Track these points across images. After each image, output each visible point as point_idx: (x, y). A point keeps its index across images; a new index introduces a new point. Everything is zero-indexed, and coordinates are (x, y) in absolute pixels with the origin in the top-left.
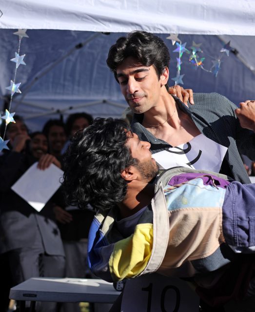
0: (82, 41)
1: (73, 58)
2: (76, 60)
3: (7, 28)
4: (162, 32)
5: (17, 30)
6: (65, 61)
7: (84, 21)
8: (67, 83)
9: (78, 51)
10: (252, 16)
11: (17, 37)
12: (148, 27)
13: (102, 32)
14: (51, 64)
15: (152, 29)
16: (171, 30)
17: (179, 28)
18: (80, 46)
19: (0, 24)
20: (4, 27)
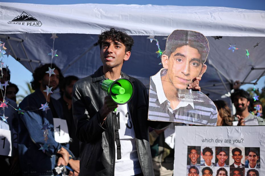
1: (92, 52)
3: (45, 33)
4: (144, 35)
6: (87, 54)
7: (94, 28)
8: (89, 68)
9: (95, 47)
10: (201, 24)
12: (135, 31)
15: (137, 33)
16: (149, 33)
17: (154, 32)
19: (40, 30)
20: (42, 32)
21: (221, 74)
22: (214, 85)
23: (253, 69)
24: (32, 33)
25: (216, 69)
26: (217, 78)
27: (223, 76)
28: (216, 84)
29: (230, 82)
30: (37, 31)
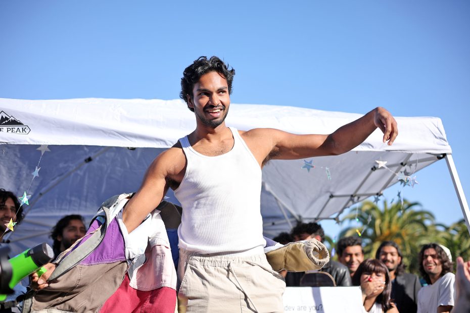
0: (92, 155)
1: (80, 173)
2: (85, 174)
3: (35, 144)
5: (40, 146)
7: (110, 136)
8: (73, 199)
9: (87, 165)
11: (40, 151)
13: (128, 148)
14: (58, 178)
18: (90, 160)
19: (29, 140)
20: (32, 143)
21: (284, 206)
22: (273, 224)
23: (332, 196)
24: (16, 144)
25: (276, 199)
26: (278, 213)
27: (287, 210)
28: (276, 222)
29: (298, 218)
30: (24, 141)
